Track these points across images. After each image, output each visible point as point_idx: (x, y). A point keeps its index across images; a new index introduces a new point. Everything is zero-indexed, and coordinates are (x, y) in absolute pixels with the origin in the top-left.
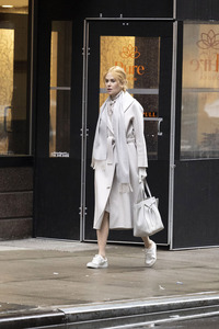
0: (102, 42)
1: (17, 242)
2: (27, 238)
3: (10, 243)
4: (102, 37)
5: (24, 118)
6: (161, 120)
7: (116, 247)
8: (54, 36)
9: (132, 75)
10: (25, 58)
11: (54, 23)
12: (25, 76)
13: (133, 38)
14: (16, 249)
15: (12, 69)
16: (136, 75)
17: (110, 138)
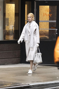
0: (40, 7)
1: (16, 65)
2: (19, 64)
3: (14, 65)
4: (40, 6)
5: (18, 29)
6: (57, 29)
7: (44, 66)
8: (26, 6)
9: (48, 17)
10: (18, 12)
11: (26, 2)
12: (18, 17)
13: (49, 6)
14: (16, 67)
15: (14, 15)
16: (50, 17)
17: (29, 34)
